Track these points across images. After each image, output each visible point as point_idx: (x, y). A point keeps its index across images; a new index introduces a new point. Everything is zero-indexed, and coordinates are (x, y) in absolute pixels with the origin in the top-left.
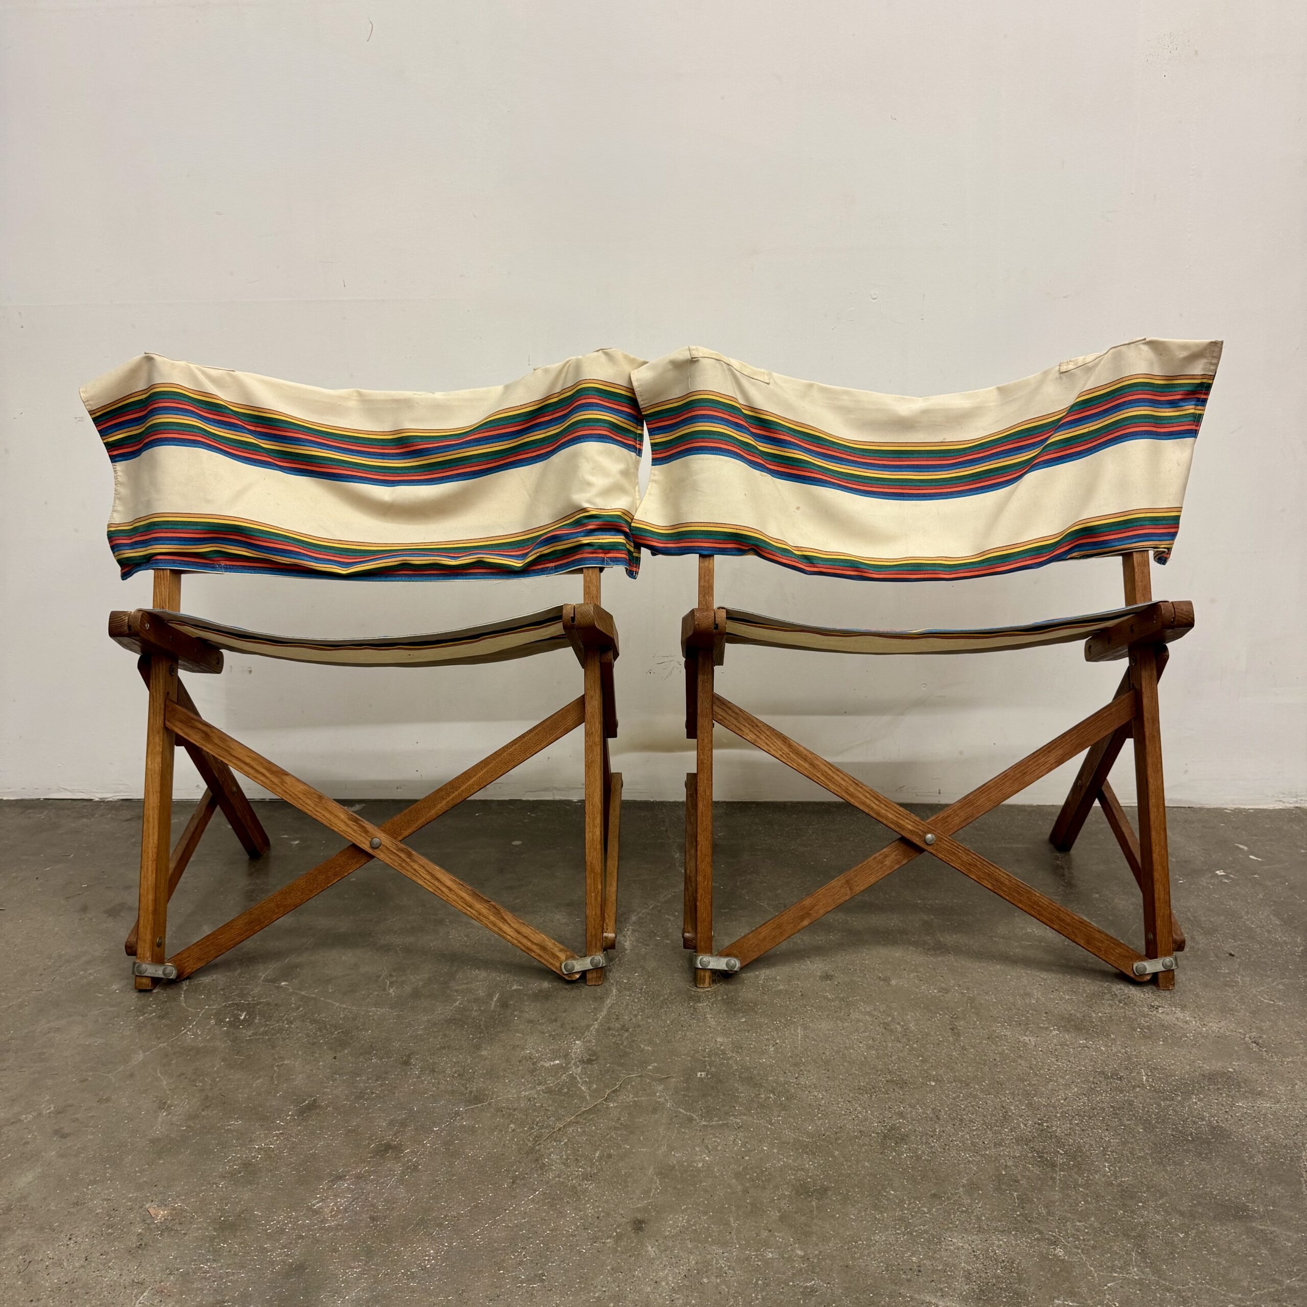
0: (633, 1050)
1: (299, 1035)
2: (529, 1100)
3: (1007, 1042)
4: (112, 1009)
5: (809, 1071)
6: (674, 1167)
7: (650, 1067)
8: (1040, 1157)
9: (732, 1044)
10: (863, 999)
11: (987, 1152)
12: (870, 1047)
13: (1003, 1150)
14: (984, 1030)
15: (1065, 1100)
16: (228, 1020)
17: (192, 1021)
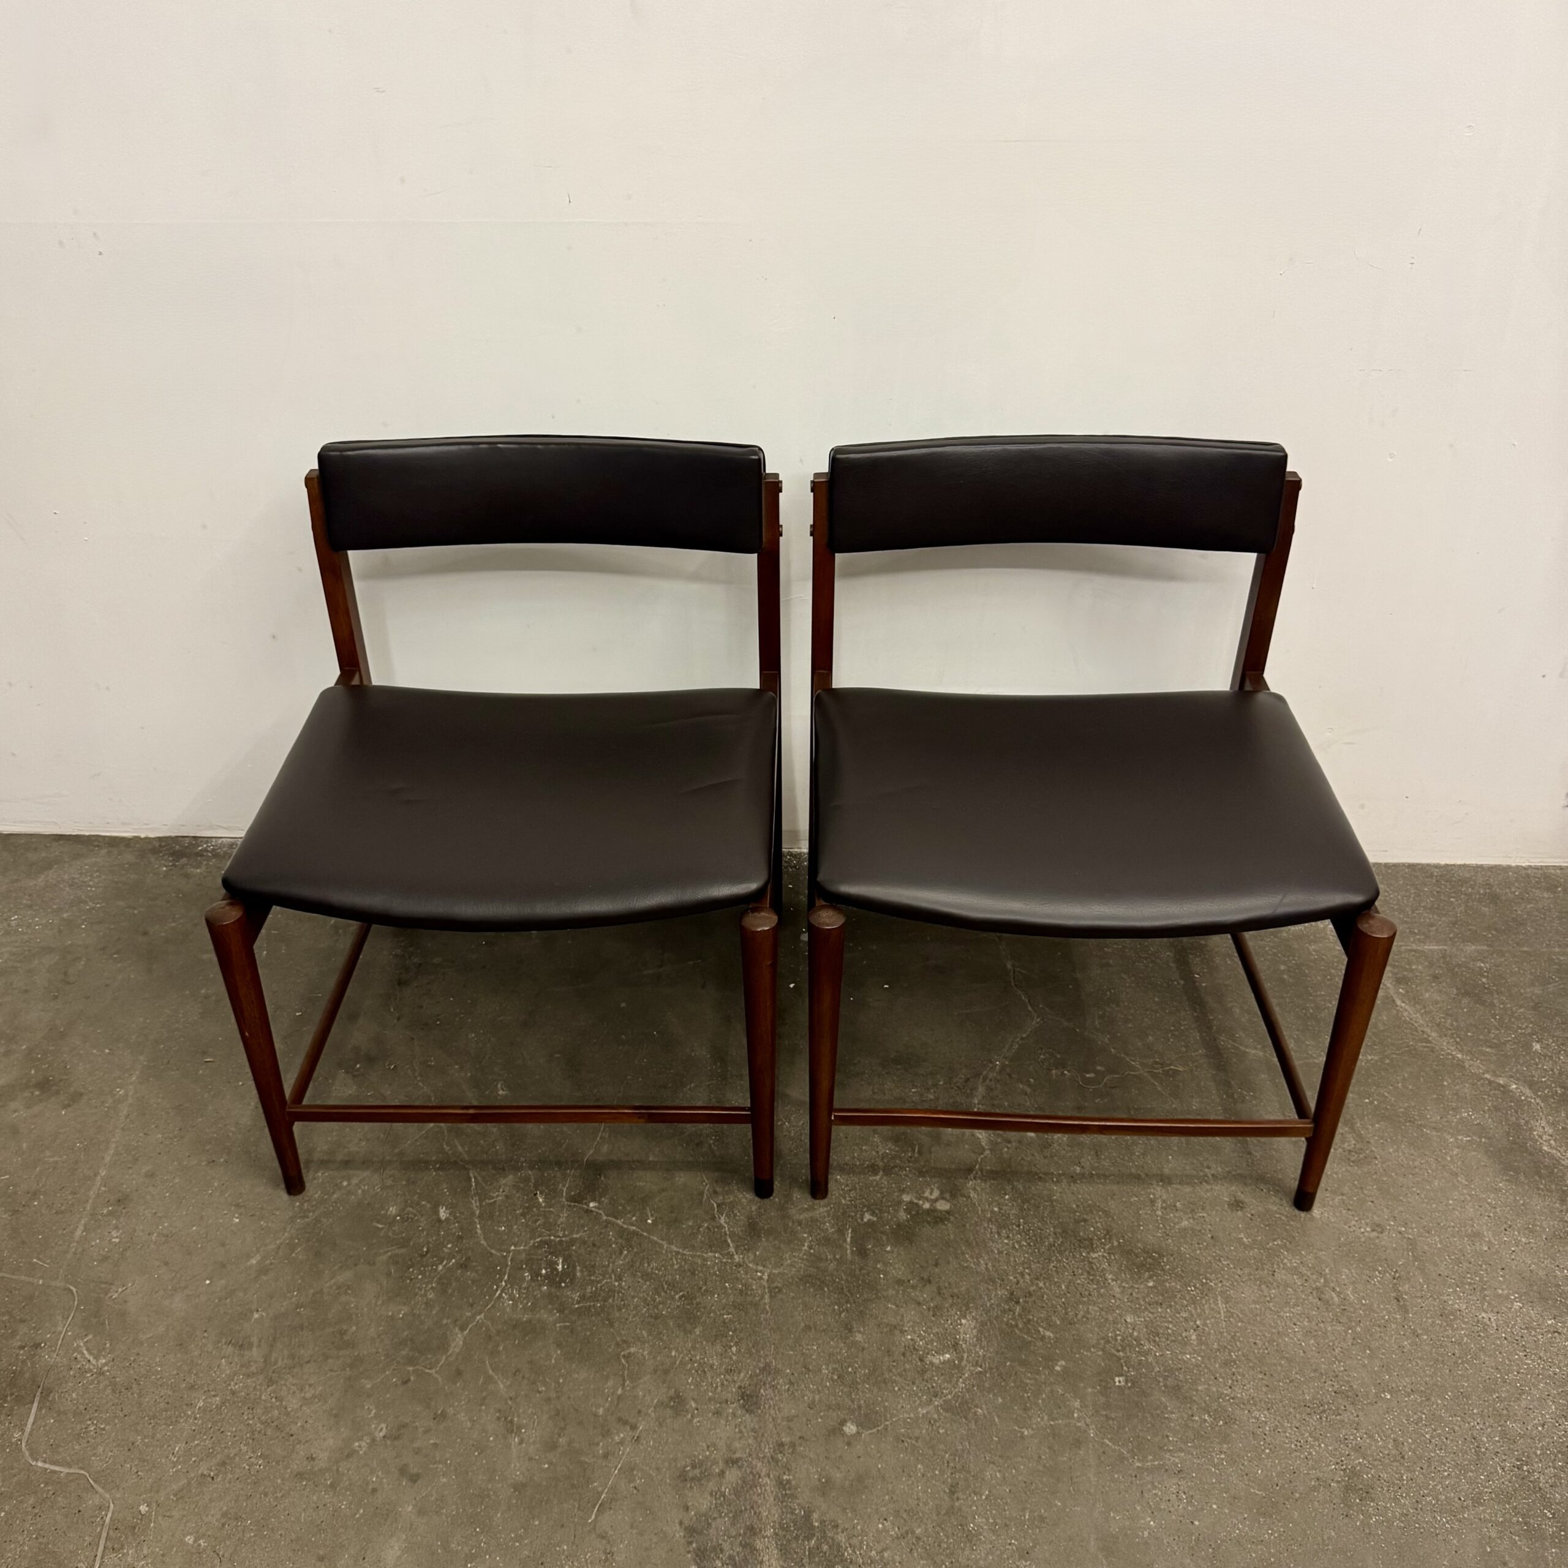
0: (1032, 1337)
1: (636, 1300)
2: (930, 1422)
3: (1465, 1323)
4: (403, 1251)
5: (1244, 1376)
6: (1118, 1538)
7: (1058, 1368)
8: (1526, 1523)
9: (1147, 1327)
10: (1285, 1246)
11: (1466, 1515)
12: (1308, 1333)
13: (1484, 1511)
14: (1435, 1299)
15: (1543, 1426)
16: (544, 1271)
17: (501, 1273)
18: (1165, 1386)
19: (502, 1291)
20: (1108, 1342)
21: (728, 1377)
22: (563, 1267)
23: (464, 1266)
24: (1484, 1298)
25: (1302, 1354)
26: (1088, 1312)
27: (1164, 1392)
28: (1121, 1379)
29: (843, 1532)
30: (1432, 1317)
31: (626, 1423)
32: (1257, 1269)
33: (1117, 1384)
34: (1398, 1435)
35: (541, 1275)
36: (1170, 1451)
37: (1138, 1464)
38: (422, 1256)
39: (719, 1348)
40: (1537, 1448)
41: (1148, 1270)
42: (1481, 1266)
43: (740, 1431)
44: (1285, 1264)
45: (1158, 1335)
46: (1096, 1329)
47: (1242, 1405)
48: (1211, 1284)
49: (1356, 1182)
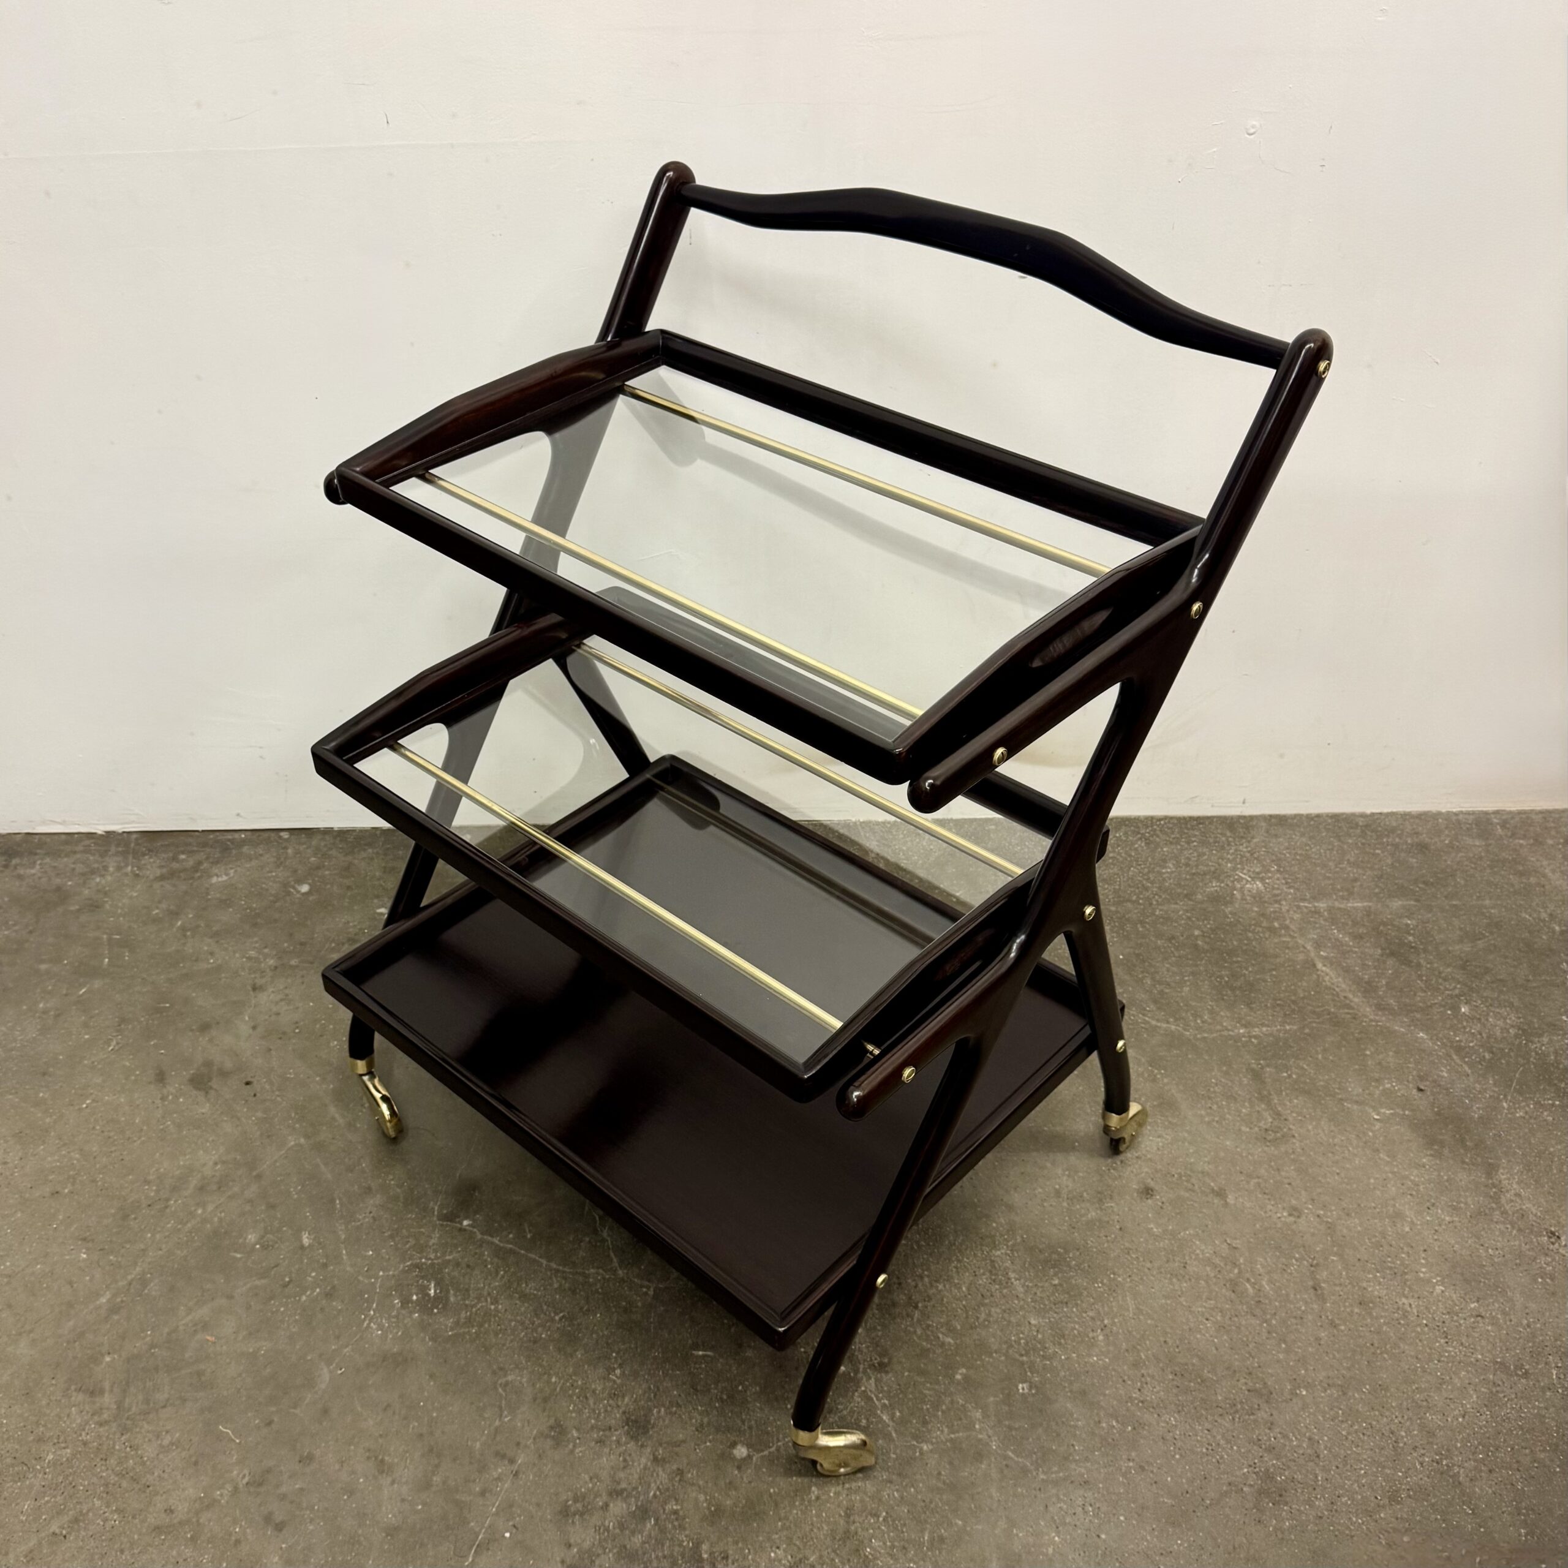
0: (931, 1344)
1: (513, 1324)
3: (1383, 1310)
4: (263, 1282)
5: (1153, 1377)
7: (958, 1377)
9: (1051, 1329)
10: (1198, 1235)
14: (1354, 1286)
15: (1464, 1417)
16: (415, 1297)
17: (370, 1301)
18: (1071, 1391)
19: (370, 1321)
20: (1012, 1346)
21: (611, 1402)
22: (435, 1291)
23: (329, 1295)
24: (1405, 1283)
25: (1215, 1351)
26: (989, 1315)
27: (1070, 1398)
28: (1025, 1385)
30: (1351, 1305)
31: (504, 1456)
32: (1168, 1261)
33: (1021, 1391)
34: (1313, 1433)
35: (412, 1302)
36: (1076, 1461)
37: (1042, 1476)
38: (286, 1286)
39: (601, 1371)
40: (1457, 1441)
41: (1054, 1266)
42: (1402, 1249)
43: (625, 1460)
44: (1198, 1255)
45: (1063, 1336)
46: (999, 1333)
47: (1151, 1409)
48: (1120, 1279)
49: (1273, 1164)
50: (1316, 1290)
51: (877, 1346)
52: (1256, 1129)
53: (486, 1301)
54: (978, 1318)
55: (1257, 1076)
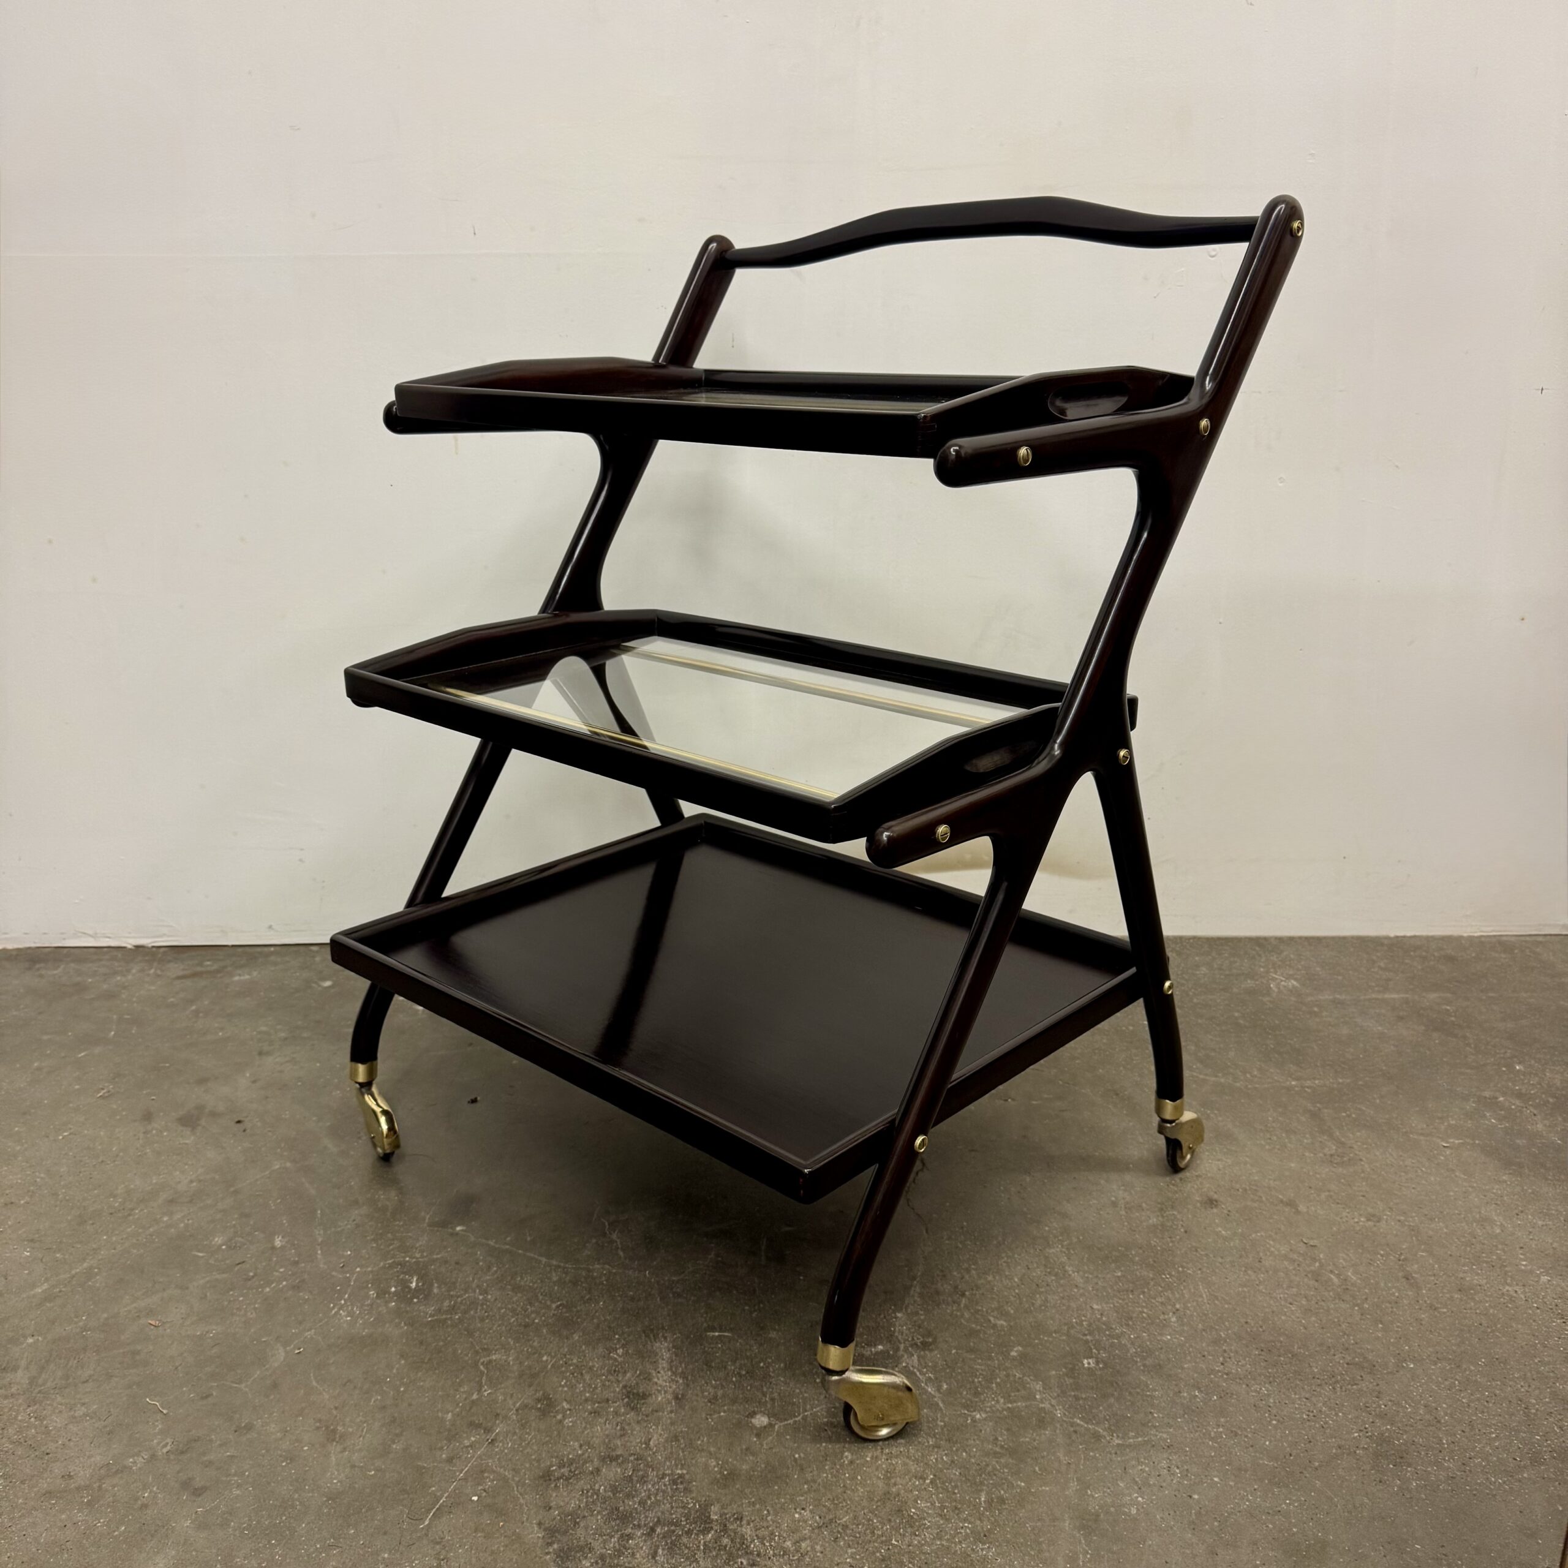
0: (981, 1326)
1: (503, 1311)
3: (1489, 1296)
4: (225, 1276)
5: (1236, 1352)
6: (1098, 1516)
7: (1013, 1354)
9: (1117, 1312)
10: (1271, 1236)
12: (1307, 1311)
14: (1450, 1277)
17: (341, 1293)
18: (1144, 1365)
19: (339, 1309)
20: (1073, 1327)
21: (610, 1377)
22: (417, 1284)
23: (296, 1288)
24: (1506, 1273)
25: (1303, 1331)
26: (1046, 1300)
27: (1143, 1371)
28: (1090, 1361)
29: (748, 1524)
30: (1449, 1292)
31: (479, 1426)
32: (1241, 1257)
33: (1086, 1365)
34: (1429, 1401)
35: (389, 1293)
36: (1155, 1427)
37: (1118, 1441)
38: (248, 1279)
39: (601, 1350)
41: (1115, 1261)
42: (1496, 1246)
43: (623, 1429)
44: (1272, 1252)
45: (1131, 1318)
46: (1057, 1316)
47: (1238, 1380)
48: (1189, 1271)
49: (1343, 1181)
50: (1408, 1279)
51: (920, 1327)
52: (1321, 1155)
53: (475, 1292)
54: (1033, 1304)
55: (1315, 1115)
